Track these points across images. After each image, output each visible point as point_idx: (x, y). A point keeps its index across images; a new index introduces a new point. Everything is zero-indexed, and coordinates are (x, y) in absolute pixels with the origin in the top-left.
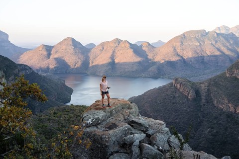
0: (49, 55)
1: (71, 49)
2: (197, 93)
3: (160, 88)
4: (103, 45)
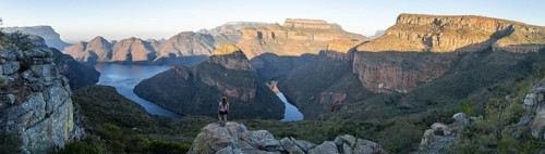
0: (85, 48)
1: (100, 44)
2: (191, 75)
3: (165, 73)
4: (122, 41)
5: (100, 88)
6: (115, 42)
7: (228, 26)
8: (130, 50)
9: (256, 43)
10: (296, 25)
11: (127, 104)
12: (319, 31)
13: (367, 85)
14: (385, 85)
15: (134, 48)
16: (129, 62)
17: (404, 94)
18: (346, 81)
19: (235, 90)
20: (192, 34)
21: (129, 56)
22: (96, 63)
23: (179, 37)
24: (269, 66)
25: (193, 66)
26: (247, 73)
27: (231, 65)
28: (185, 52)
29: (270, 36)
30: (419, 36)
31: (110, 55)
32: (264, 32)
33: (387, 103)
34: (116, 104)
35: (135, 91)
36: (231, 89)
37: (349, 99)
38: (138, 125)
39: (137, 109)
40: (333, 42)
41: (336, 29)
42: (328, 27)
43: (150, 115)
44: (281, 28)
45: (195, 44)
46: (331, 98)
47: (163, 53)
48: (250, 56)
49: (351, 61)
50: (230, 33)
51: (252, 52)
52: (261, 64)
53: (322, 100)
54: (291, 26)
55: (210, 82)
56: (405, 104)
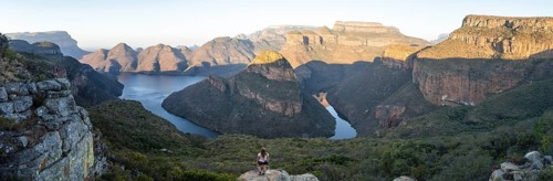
0: (106, 56)
1: (123, 52)
2: (227, 86)
4: (149, 48)
5: (124, 103)
6: (140, 49)
7: (270, 31)
8: (157, 59)
9: (301, 50)
10: (348, 29)
11: (155, 122)
12: (374, 35)
13: (429, 97)
14: (449, 96)
15: (162, 56)
16: (157, 73)
17: (471, 108)
18: (405, 92)
19: (278, 104)
20: (229, 40)
21: (157, 65)
22: (119, 73)
23: (213, 43)
24: (317, 76)
25: (230, 76)
26: (292, 84)
27: (273, 75)
28: (221, 61)
29: (318, 41)
30: (488, 41)
31: (135, 65)
32: (311, 37)
33: (452, 118)
34: (142, 122)
35: (164, 105)
36: (273, 103)
37: (409, 113)
38: (168, 146)
39: (166, 127)
40: (390, 47)
41: (393, 33)
42: (384, 31)
43: (181, 133)
44: (331, 32)
45: (232, 52)
46: (388, 112)
47: (196, 62)
48: (295, 65)
49: (411, 70)
50: (271, 39)
51: (298, 59)
52: (307, 73)
53: (378, 114)
54: (341, 31)
55: (249, 94)
56: (473, 118)
